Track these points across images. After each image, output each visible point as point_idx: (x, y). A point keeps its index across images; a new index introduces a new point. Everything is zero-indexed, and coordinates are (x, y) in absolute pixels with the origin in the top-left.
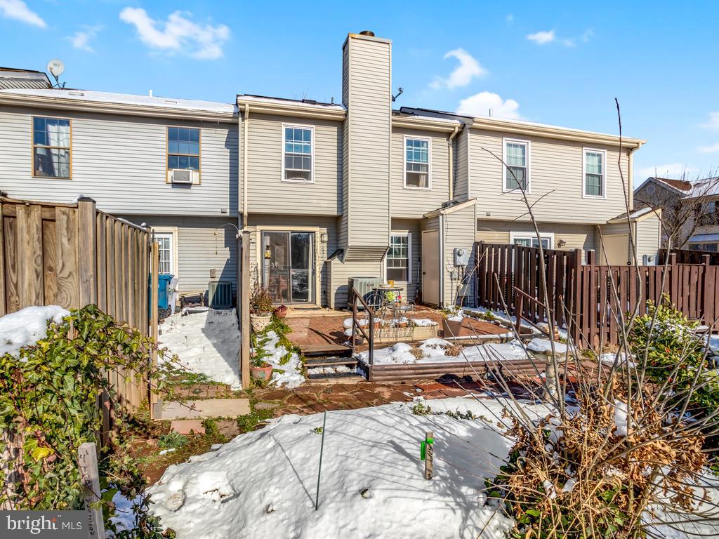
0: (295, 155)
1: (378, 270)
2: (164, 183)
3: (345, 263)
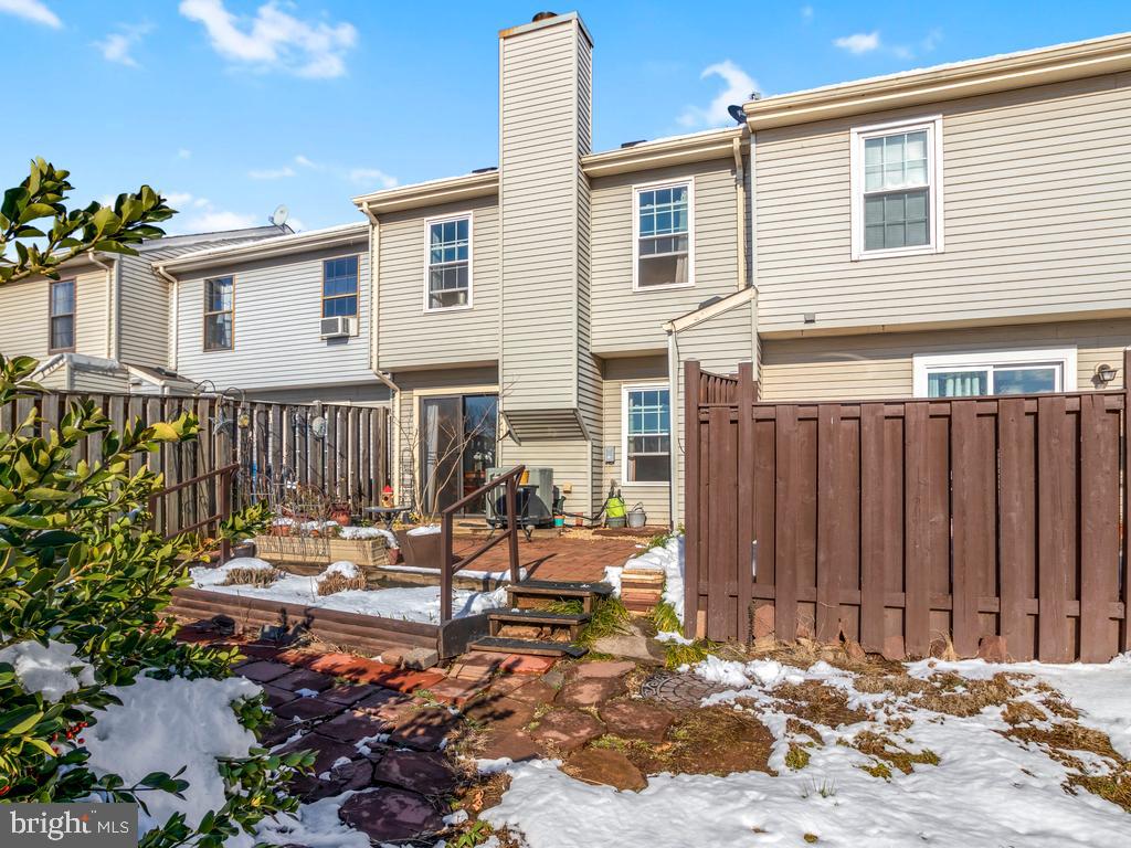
0: (446, 266)
1: (584, 456)
2: (319, 340)
3: (523, 443)
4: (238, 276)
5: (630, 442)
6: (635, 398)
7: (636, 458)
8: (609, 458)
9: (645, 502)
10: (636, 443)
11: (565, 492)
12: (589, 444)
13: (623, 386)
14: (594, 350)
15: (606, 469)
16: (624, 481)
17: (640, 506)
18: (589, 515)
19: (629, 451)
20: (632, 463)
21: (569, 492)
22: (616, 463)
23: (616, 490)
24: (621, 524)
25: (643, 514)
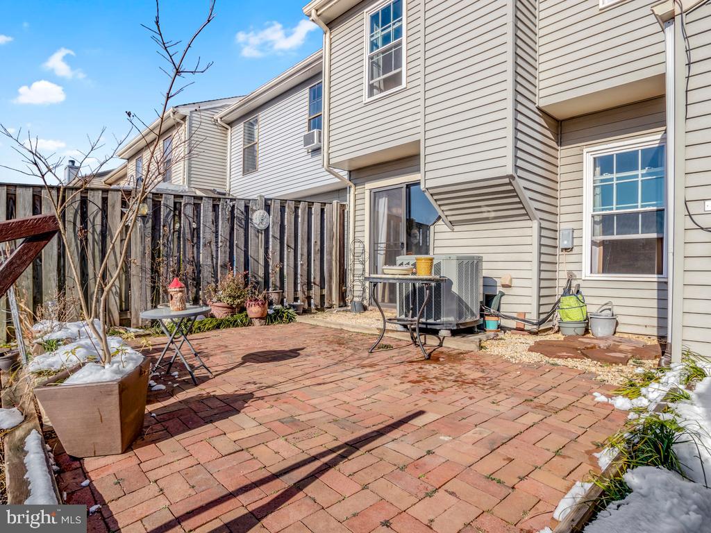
0: (383, 52)
1: (528, 240)
2: (306, 154)
3: (456, 228)
4: (262, 116)
5: (595, 223)
6: (604, 164)
7: (603, 243)
8: (565, 243)
9: (615, 302)
10: (605, 223)
11: (504, 286)
12: (535, 224)
13: (585, 150)
14: (542, 103)
15: (562, 258)
16: (586, 273)
17: (608, 306)
18: (533, 317)
19: (593, 235)
20: (599, 251)
21: (509, 286)
22: (576, 250)
23: (574, 283)
24: (581, 331)
25: (613, 317)
